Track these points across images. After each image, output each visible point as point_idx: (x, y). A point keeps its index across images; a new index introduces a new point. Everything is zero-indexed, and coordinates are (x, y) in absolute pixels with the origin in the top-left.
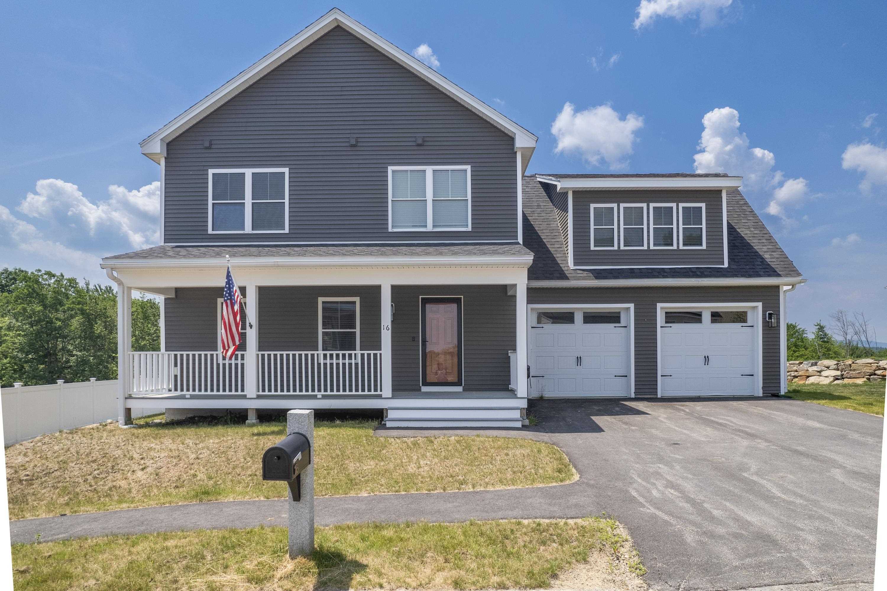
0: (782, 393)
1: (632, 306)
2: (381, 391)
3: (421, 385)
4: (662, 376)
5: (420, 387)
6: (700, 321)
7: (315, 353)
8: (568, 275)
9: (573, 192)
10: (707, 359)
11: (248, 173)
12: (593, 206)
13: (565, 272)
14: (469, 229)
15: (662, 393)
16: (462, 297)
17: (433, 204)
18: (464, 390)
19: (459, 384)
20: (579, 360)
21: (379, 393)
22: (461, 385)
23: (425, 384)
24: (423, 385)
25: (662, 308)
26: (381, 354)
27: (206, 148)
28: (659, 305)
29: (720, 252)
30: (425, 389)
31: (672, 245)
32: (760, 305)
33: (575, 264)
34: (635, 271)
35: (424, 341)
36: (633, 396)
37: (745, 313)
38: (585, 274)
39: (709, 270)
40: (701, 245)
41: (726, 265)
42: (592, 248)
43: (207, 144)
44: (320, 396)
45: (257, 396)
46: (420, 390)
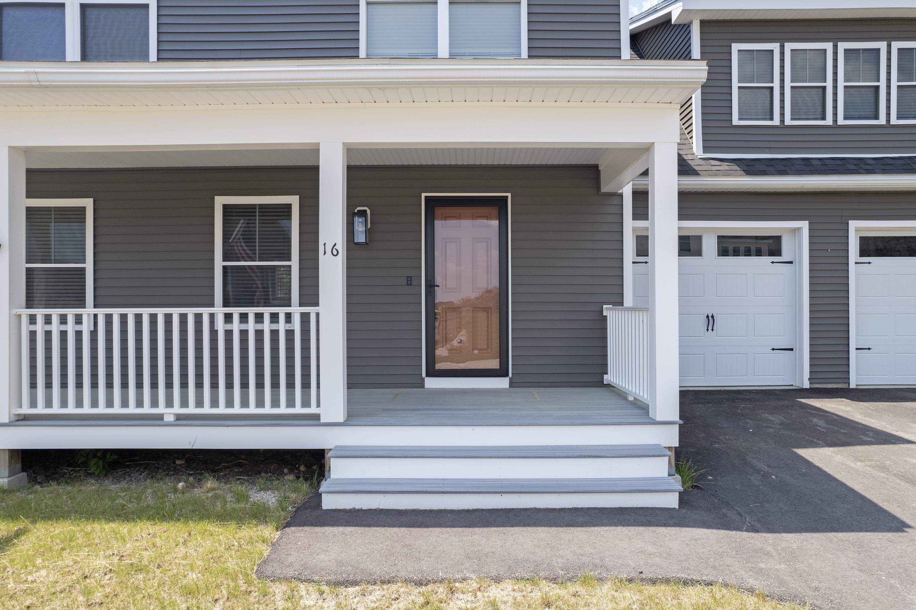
1: (804, 225)
2: (318, 405)
3: (424, 375)
4: (857, 349)
5: (423, 380)
7: (205, 311)
8: (697, 168)
9: (700, 20)
12: (736, 47)
13: (690, 162)
15: (857, 379)
16: (509, 195)
17: (450, 11)
18: (512, 384)
19: (501, 372)
20: (710, 320)
21: (313, 410)
22: (506, 375)
23: (433, 373)
24: (428, 375)
25: (857, 230)
26: (318, 315)
28: (853, 225)
30: (431, 383)
31: (877, 117)
33: (706, 149)
34: (814, 162)
35: (431, 286)
36: (806, 385)
38: (725, 166)
42: (736, 121)
44: (170, 418)
45: (13, 418)
46: (421, 385)
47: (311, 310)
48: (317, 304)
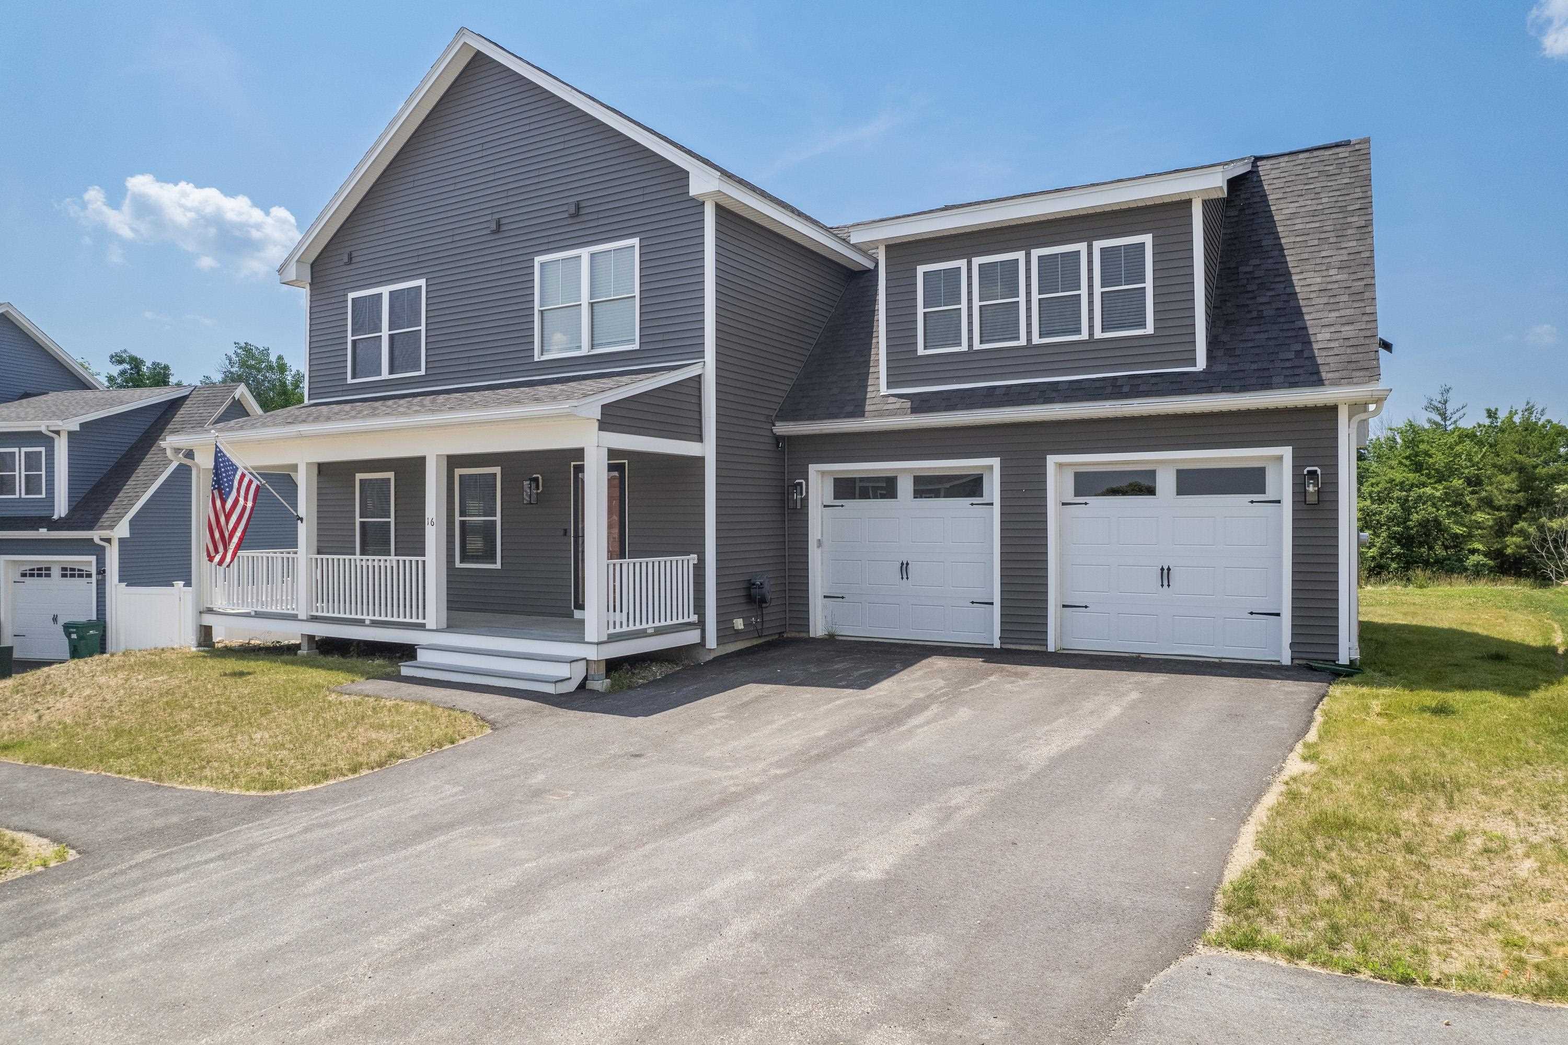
0: (1343, 659)
1: (995, 463)
2: (428, 618)
3: (573, 608)
4: (1057, 606)
5: (572, 611)
6: (1151, 491)
9: (887, 247)
10: (1165, 574)
11: (385, 291)
12: (922, 269)
14: (636, 346)
15: (1056, 642)
16: (626, 462)
17: (591, 310)
20: (904, 568)
21: (420, 621)
24: (576, 608)
27: (346, 264)
29: (1187, 339)
30: (578, 614)
31: (1078, 331)
32: (1286, 452)
33: (890, 385)
36: (998, 644)
37: (1261, 471)
39: (1153, 380)
40: (1143, 325)
41: (1201, 363)
42: (921, 351)
43: (346, 259)
44: (367, 622)
45: (309, 617)
46: (572, 616)
47: (420, 559)
48: (424, 555)
